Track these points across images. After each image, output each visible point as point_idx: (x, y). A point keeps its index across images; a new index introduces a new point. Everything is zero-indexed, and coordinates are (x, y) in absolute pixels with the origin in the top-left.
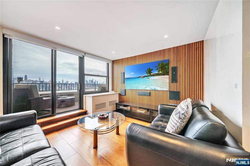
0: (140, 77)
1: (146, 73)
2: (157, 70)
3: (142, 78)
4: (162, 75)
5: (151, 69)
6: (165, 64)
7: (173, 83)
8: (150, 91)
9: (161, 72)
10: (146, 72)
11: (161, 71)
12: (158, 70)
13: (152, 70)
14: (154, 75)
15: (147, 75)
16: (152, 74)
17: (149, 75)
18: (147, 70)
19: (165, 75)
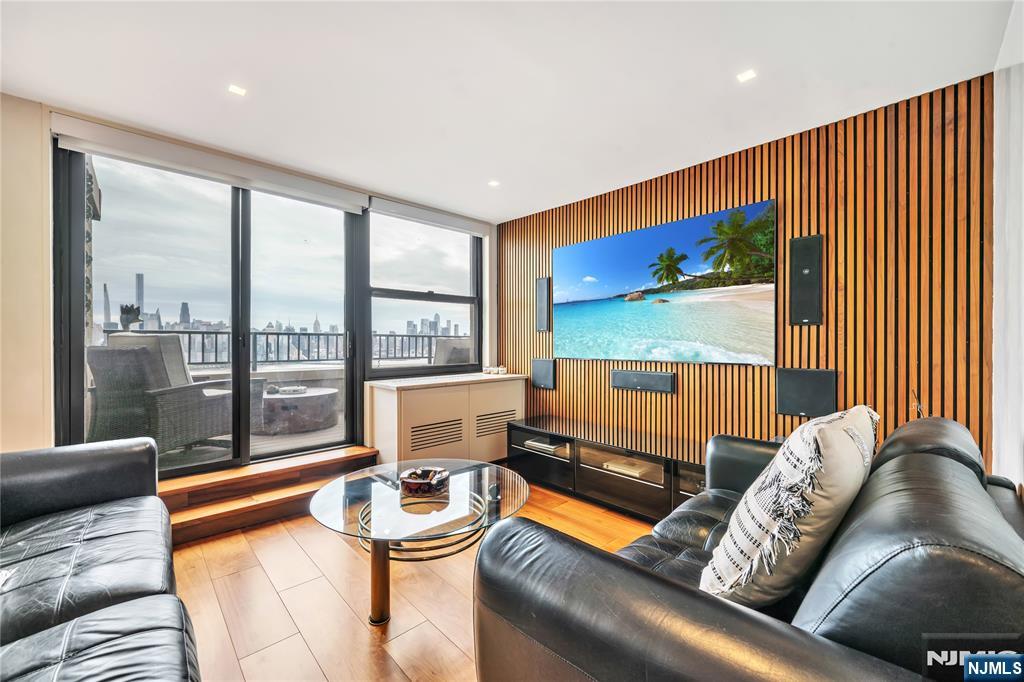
0: (626, 295)
1: (655, 274)
2: (707, 258)
3: (631, 300)
4: (736, 284)
5: (678, 254)
6: (750, 223)
7: (797, 329)
8: (674, 371)
9: (727, 269)
10: (654, 269)
11: (731, 261)
12: (712, 258)
13: (684, 257)
14: (691, 286)
15: (659, 286)
16: (681, 279)
17: (665, 283)
18: (658, 262)
19: (748, 283)
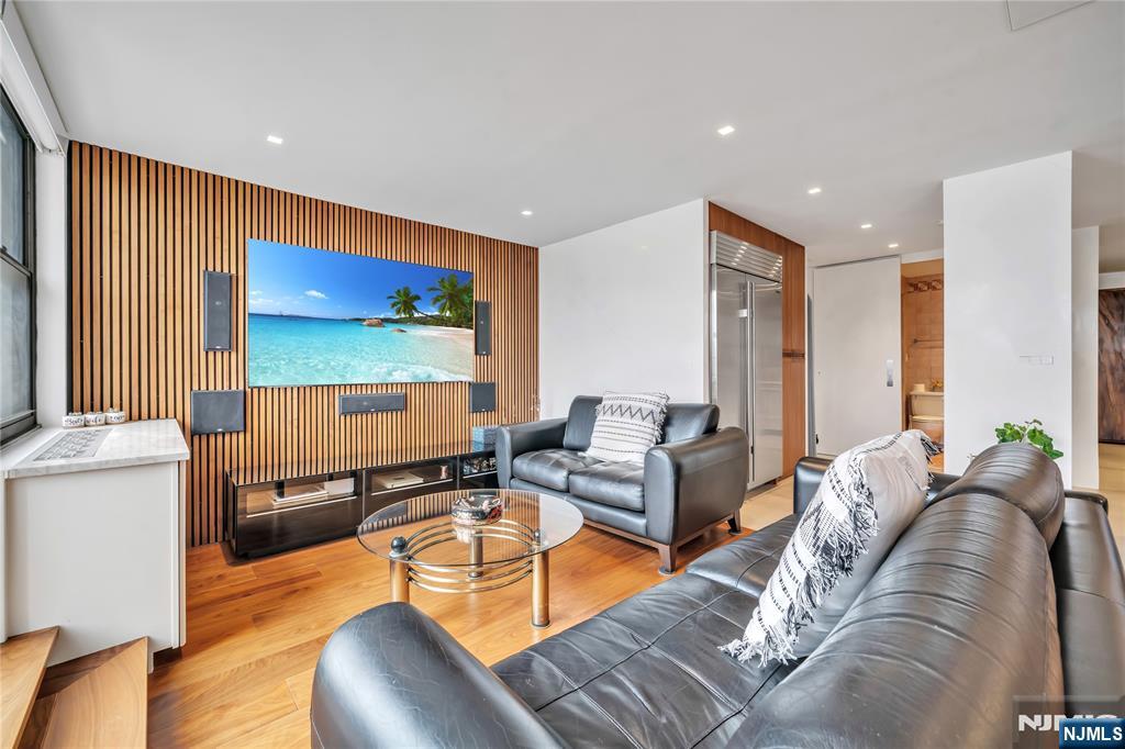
0: (364, 320)
1: (393, 305)
2: (434, 303)
3: (370, 325)
4: (454, 326)
5: (413, 293)
6: (460, 286)
7: (479, 356)
8: (404, 391)
9: (448, 314)
10: (393, 301)
11: (450, 309)
12: (439, 304)
13: (418, 298)
14: (424, 321)
15: (398, 317)
16: (416, 315)
17: (403, 316)
18: (395, 295)
19: (460, 327)
